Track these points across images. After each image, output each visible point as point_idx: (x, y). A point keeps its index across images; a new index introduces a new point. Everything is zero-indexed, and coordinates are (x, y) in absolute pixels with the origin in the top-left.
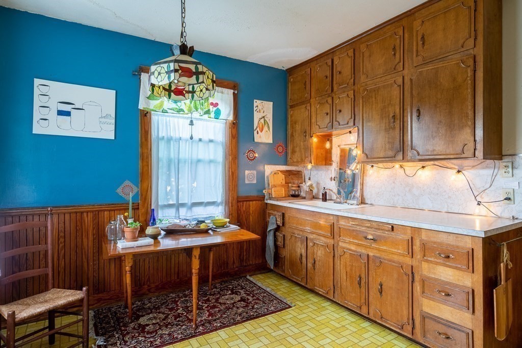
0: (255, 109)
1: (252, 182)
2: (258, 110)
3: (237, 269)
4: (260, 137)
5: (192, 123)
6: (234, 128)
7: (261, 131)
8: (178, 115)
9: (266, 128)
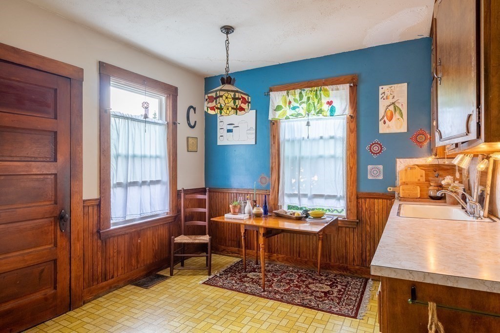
0: (380, 96)
1: (377, 178)
2: (385, 97)
3: (357, 267)
4: (388, 127)
5: (308, 124)
6: (352, 122)
7: (390, 120)
8: (296, 119)
9: (397, 116)
